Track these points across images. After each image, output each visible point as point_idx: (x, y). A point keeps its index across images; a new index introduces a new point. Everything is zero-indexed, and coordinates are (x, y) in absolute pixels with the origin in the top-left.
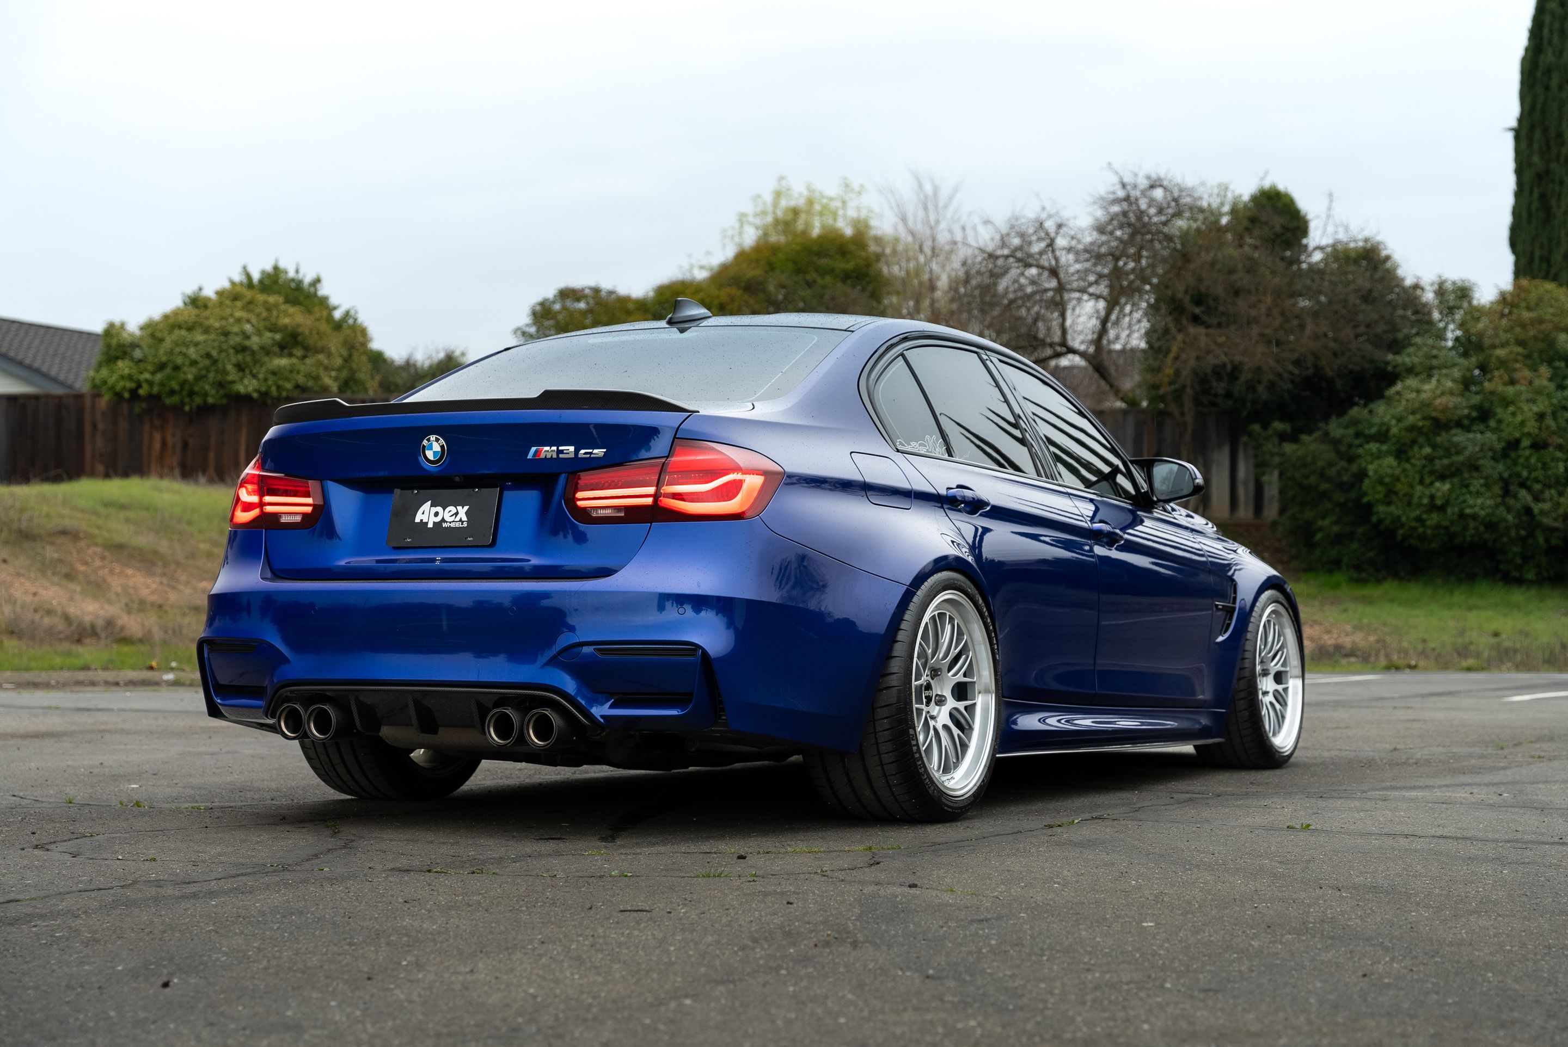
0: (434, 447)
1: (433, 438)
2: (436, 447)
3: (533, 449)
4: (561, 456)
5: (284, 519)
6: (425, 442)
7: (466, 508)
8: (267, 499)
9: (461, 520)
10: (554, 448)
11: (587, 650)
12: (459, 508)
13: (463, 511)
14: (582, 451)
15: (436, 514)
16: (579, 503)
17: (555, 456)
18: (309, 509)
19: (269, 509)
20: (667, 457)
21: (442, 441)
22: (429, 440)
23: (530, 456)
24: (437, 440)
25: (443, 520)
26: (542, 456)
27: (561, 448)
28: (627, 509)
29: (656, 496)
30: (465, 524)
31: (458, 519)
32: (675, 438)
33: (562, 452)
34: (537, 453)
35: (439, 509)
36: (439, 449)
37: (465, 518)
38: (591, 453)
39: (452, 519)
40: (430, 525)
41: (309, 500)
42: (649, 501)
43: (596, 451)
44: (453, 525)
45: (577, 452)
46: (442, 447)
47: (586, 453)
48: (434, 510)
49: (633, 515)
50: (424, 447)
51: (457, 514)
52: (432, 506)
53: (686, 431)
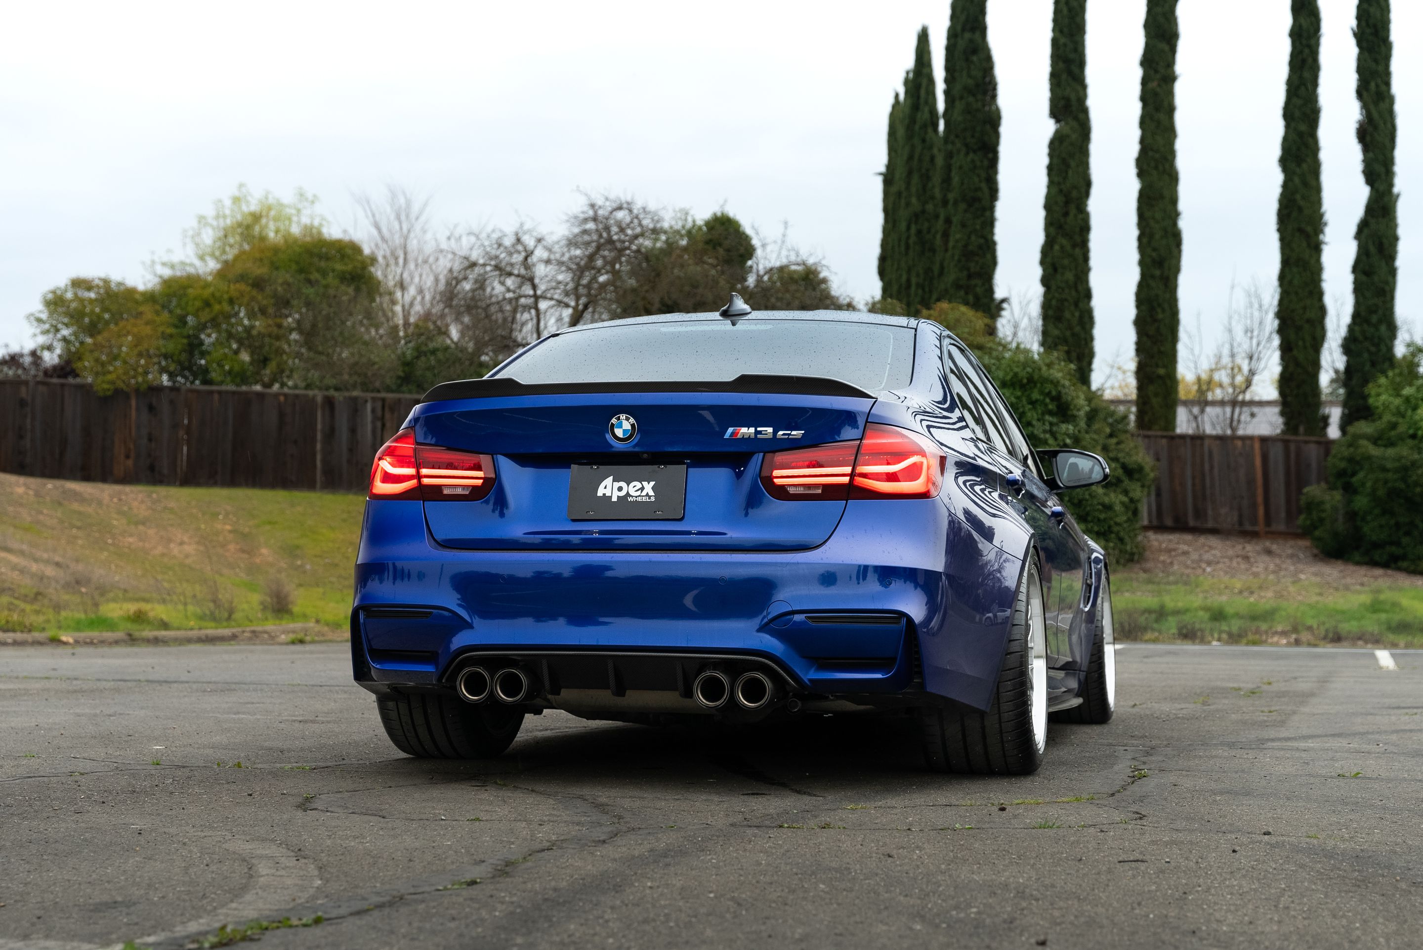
0: (624, 425)
1: (623, 417)
2: (627, 425)
3: (730, 430)
4: (759, 436)
5: (446, 491)
6: (614, 421)
7: (652, 483)
8: (424, 471)
9: (647, 495)
10: (752, 430)
11: (798, 618)
12: (645, 484)
13: (649, 487)
14: (781, 433)
15: (620, 489)
16: (777, 481)
17: (753, 436)
18: (479, 482)
19: (426, 481)
20: (861, 439)
21: (632, 420)
22: (618, 419)
23: (727, 436)
24: (627, 419)
25: (628, 494)
26: (739, 436)
27: (759, 429)
28: (825, 486)
29: (852, 475)
30: (653, 499)
31: (644, 493)
32: (867, 422)
33: (760, 432)
34: (733, 434)
35: (623, 484)
36: (630, 428)
37: (651, 493)
38: (790, 434)
39: (639, 493)
40: (614, 499)
41: (480, 474)
42: (846, 480)
43: (794, 433)
44: (639, 499)
45: (775, 432)
46: (633, 426)
47: (784, 434)
48: (617, 485)
49: (831, 492)
50: (613, 425)
51: (642, 489)
52: (614, 481)
53: (875, 416)
